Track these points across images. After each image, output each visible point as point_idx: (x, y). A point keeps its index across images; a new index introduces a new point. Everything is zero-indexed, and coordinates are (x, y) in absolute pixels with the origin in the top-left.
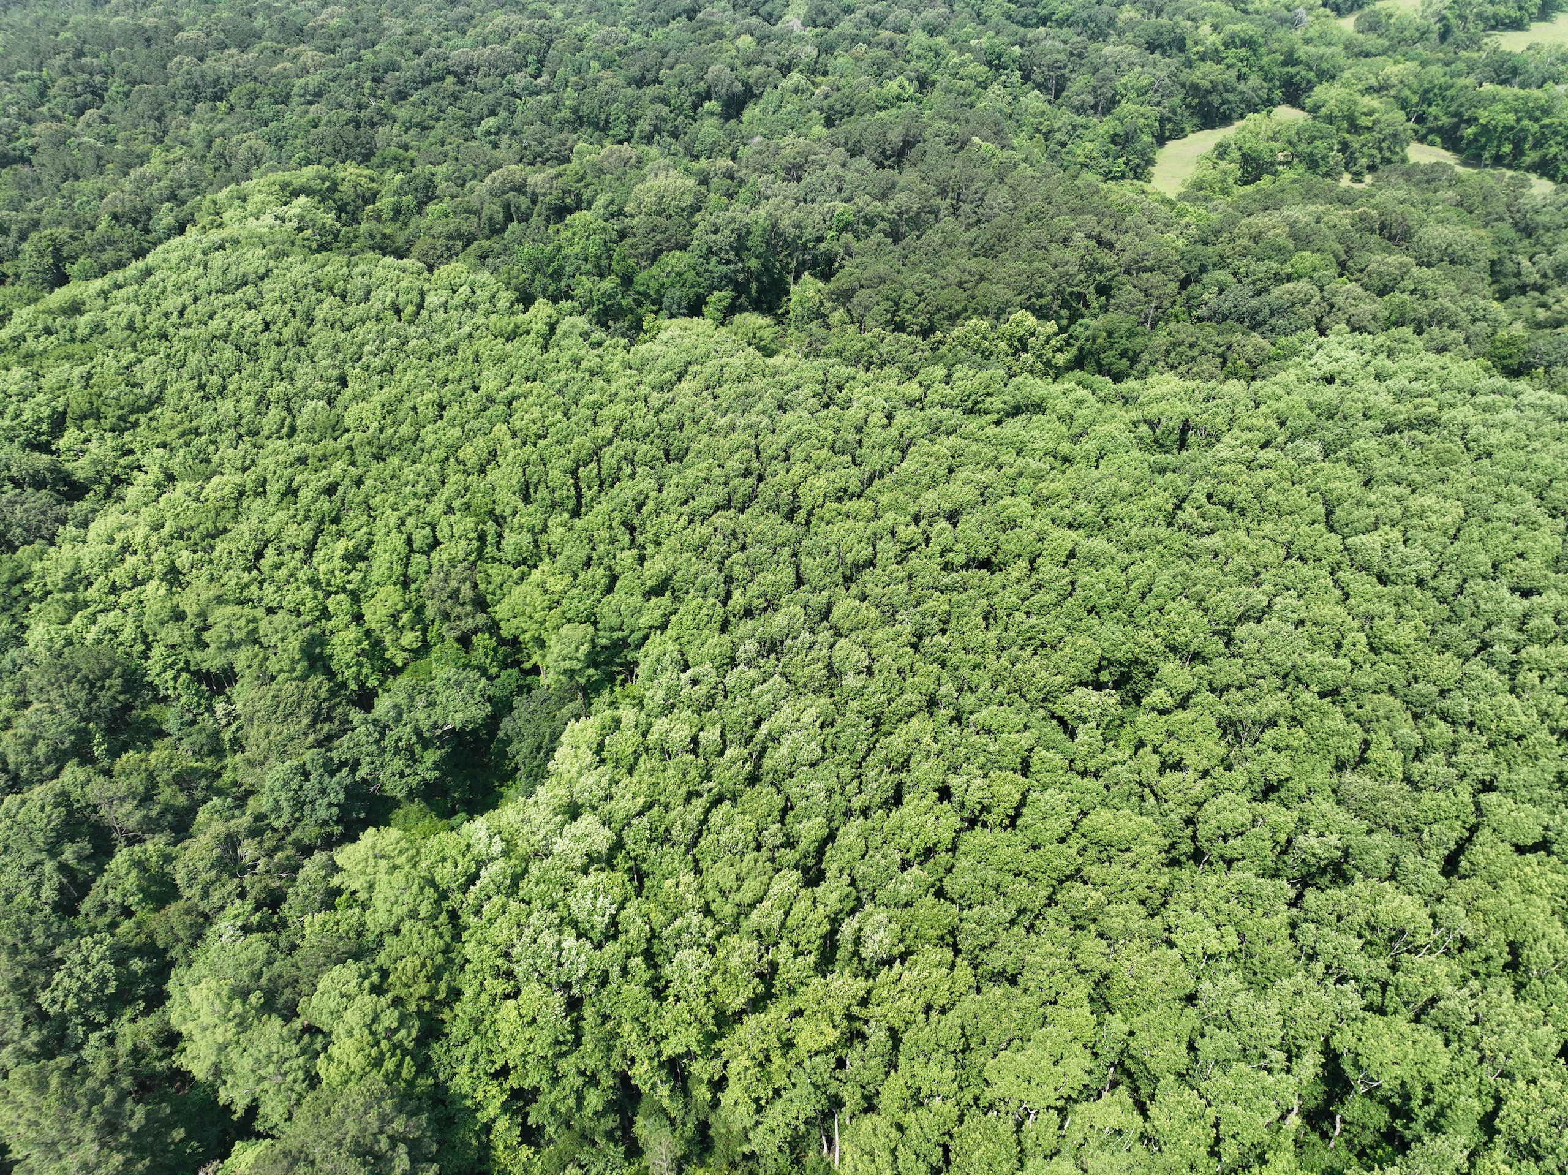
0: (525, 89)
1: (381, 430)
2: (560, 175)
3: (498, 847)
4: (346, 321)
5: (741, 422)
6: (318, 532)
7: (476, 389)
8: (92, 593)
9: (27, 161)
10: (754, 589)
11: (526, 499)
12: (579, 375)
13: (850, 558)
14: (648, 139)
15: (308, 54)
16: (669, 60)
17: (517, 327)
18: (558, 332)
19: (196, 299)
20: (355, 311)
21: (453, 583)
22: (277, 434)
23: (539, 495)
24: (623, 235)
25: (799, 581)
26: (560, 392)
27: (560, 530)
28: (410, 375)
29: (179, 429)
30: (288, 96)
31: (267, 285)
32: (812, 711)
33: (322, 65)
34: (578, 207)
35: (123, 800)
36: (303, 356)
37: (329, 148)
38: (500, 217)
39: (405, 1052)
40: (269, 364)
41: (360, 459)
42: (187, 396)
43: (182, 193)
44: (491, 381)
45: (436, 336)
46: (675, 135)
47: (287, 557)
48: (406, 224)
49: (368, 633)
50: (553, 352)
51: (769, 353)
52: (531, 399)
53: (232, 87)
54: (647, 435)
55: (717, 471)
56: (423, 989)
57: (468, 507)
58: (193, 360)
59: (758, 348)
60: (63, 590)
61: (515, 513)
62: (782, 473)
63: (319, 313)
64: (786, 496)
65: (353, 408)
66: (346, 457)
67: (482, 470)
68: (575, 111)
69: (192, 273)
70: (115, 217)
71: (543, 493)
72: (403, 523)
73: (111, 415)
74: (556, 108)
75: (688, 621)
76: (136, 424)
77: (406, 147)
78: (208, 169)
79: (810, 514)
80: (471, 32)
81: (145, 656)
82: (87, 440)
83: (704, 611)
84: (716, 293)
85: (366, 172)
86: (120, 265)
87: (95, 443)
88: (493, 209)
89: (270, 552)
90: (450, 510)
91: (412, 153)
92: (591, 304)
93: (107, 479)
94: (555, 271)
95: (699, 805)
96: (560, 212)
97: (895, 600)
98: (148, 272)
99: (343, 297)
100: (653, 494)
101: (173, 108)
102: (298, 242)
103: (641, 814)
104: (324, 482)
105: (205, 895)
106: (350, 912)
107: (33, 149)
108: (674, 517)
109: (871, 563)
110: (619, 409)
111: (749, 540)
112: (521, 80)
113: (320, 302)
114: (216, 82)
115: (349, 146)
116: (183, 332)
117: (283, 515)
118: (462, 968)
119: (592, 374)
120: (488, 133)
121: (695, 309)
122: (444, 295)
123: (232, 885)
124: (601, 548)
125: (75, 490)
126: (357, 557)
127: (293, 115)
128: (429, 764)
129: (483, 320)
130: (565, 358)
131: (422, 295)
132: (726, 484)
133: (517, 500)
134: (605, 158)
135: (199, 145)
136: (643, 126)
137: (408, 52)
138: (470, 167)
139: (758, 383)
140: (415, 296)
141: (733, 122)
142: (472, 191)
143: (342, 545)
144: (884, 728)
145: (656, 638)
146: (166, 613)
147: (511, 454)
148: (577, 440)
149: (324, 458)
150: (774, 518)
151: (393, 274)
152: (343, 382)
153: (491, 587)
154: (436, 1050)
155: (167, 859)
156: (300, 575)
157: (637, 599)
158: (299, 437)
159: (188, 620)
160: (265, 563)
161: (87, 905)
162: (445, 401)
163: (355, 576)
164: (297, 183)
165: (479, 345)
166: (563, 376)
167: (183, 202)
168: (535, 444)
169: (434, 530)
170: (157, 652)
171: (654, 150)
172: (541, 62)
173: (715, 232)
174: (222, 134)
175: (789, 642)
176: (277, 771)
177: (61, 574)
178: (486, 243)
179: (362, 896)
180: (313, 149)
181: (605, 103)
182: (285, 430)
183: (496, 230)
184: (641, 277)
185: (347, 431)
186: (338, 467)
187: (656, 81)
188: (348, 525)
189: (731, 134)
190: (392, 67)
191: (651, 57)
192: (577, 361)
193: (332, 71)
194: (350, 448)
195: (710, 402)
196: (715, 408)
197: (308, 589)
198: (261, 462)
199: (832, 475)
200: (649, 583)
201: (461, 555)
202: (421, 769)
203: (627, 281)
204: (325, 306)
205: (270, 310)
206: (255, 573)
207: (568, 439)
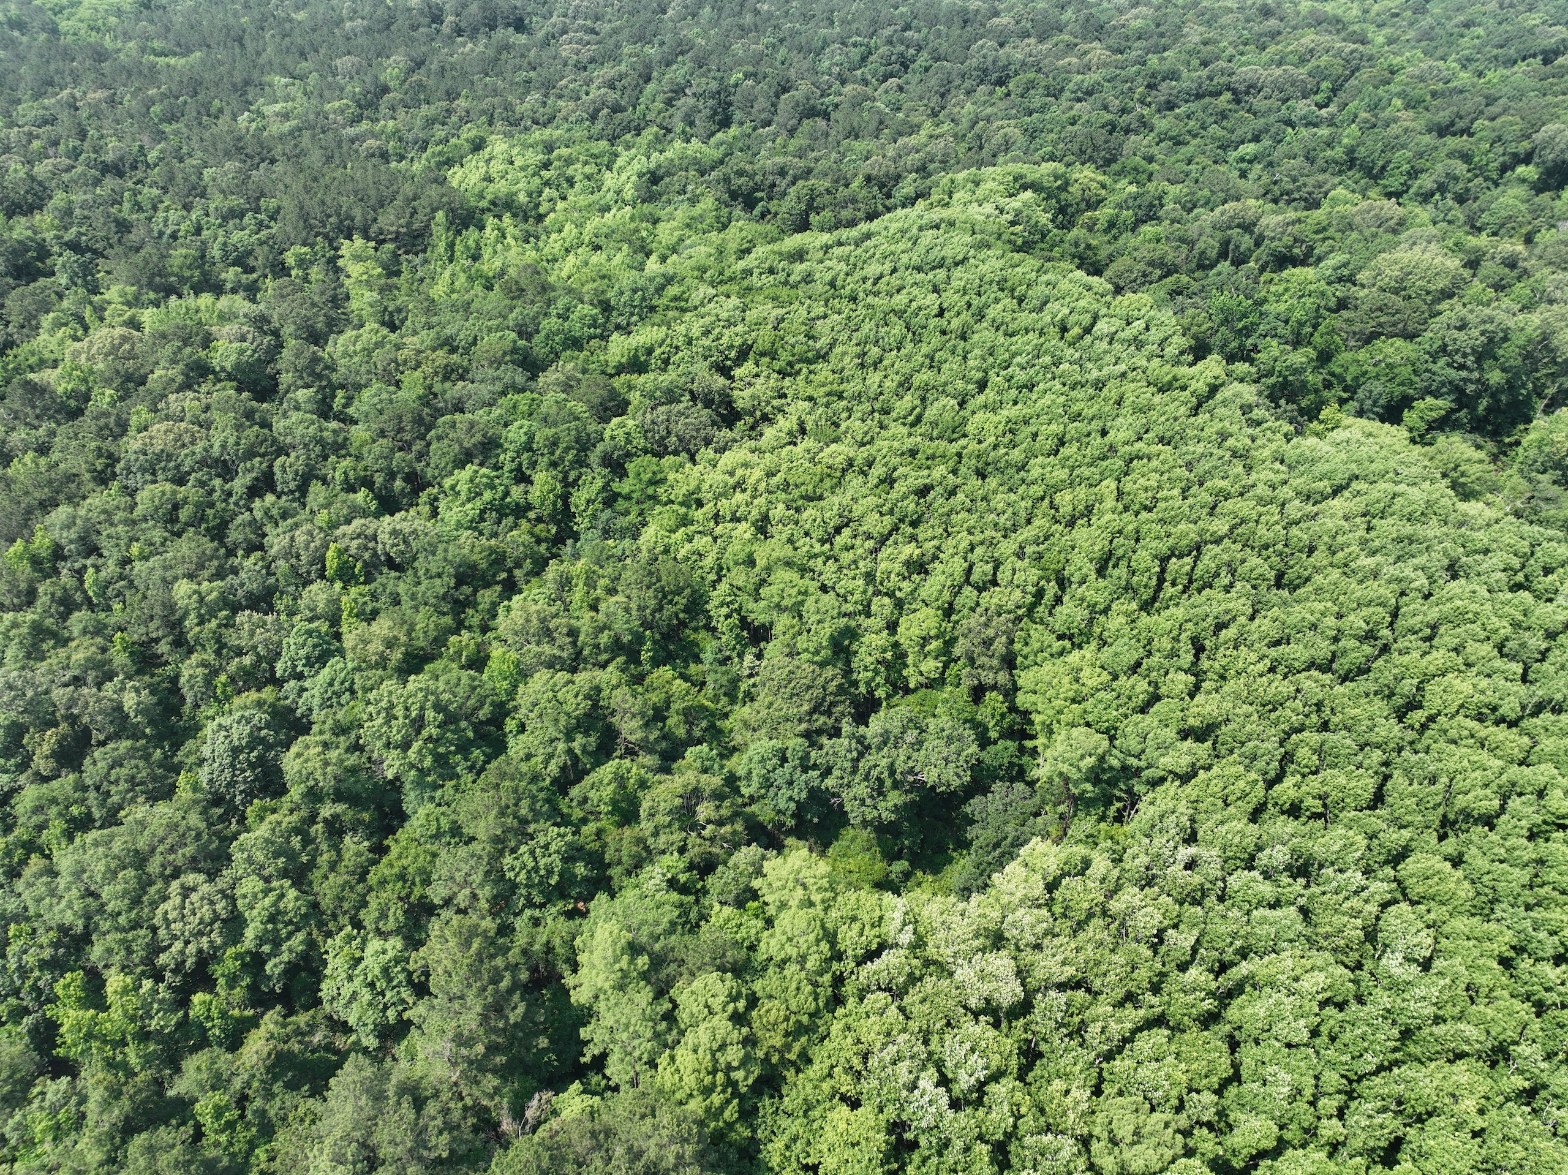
0: (1304, 118)
1: (995, 447)
2: (1299, 221)
3: (906, 937)
4: (1012, 327)
5: (1389, 571)
6: (896, 529)
7: (1104, 433)
8: (698, 514)
9: (826, 116)
10: (1314, 784)
11: (1101, 572)
12: (1221, 452)
13: (1461, 802)
14: (1425, 197)
15: (1097, 51)
16: (1494, 109)
17: (1175, 379)
18: (1219, 396)
19: (894, 270)
20: (1026, 318)
21: (991, 632)
22: (902, 420)
23: (1116, 572)
24: (1342, 304)
25: (1378, 799)
26: (1189, 466)
27: (1122, 619)
28: (1046, 400)
29: (827, 389)
30: (1062, 90)
31: (958, 272)
32: (1320, 978)
33: (1105, 65)
34: (1302, 262)
35: (634, 716)
36: (959, 351)
37: (1075, 148)
38: (1213, 254)
39: (736, 1094)
40: (925, 349)
41: (963, 470)
42: (847, 359)
43: (931, 167)
44: (1121, 431)
45: (1090, 365)
46: (1461, 199)
47: (858, 542)
48: (1116, 238)
49: (896, 645)
50: (1202, 418)
51: (1466, 494)
52: (1155, 463)
53: (1016, 73)
54: (1266, 547)
55: (1331, 621)
56: (778, 1041)
57: (1040, 556)
58: (867, 327)
59: (1454, 486)
60: (682, 504)
61: (1083, 582)
62: (1416, 654)
63: (991, 313)
64: (1408, 686)
65: (980, 416)
66: (951, 464)
67: (1071, 524)
68: (1351, 151)
69: (901, 246)
70: (868, 179)
71: (1122, 571)
72: (972, 550)
73: (784, 356)
74: (1329, 145)
75: (1216, 787)
76: (798, 373)
77: (1150, 159)
78: (962, 148)
79: (1432, 719)
80: (1272, 49)
81: (714, 585)
82: (757, 375)
83: (1241, 784)
84: (1429, 400)
85: (1100, 178)
86: (852, 223)
87: (761, 380)
88: (1210, 244)
89: (846, 532)
90: (1020, 555)
91: (1154, 166)
92: (1270, 373)
93: (758, 414)
94: (1245, 328)
95: (1133, 1016)
96: (1283, 261)
97: (1501, 886)
98: (868, 236)
99: (1020, 301)
100: (1242, 620)
101: (958, 87)
102: (1005, 237)
103: (1062, 987)
104: (920, 482)
105: (656, 834)
106: (754, 922)
107: (837, 106)
108: (1253, 657)
109: (1489, 821)
110: (1245, 507)
111: (1335, 720)
112: (1302, 107)
113: (997, 301)
114: (1005, 67)
115: (1095, 148)
116: (870, 299)
117: (872, 501)
118: (823, 1039)
119: (1235, 454)
120: (1242, 160)
121: (1392, 414)
122: (1117, 323)
123: (678, 836)
124: (1156, 659)
125: (729, 416)
126: (919, 567)
127: (1058, 111)
128: (890, 804)
129: (1144, 363)
130: (1211, 430)
131: (1095, 318)
132: (1336, 640)
133: (1090, 569)
134: (1360, 212)
135: (965, 123)
136: (1426, 182)
137: (1195, 62)
138: (1206, 192)
139: (1432, 530)
140: (1086, 319)
141: (1546, 196)
142: (1197, 219)
143: (909, 551)
144: (1412, 1048)
145: (1171, 787)
146: (742, 556)
147: (1108, 516)
148: (1182, 526)
149: (932, 457)
150: (1379, 706)
151: (1076, 290)
152: (982, 385)
153: (1026, 650)
154: (766, 1104)
155: (643, 784)
156: (861, 564)
157: (1170, 733)
158: (920, 429)
159: (757, 569)
160: (840, 540)
161: (575, 792)
162: (1068, 437)
163: (906, 586)
164: (1030, 178)
165: (1128, 387)
166: (1200, 449)
167: (930, 175)
168: (1137, 514)
169: (996, 569)
170: (723, 587)
171: (1424, 214)
172: (1334, 91)
173: (1460, 329)
174: (988, 119)
175: (1329, 872)
176: (761, 746)
177: (684, 491)
178: (1185, 279)
179: (771, 910)
180: (1061, 146)
181: (1390, 147)
182: (911, 418)
183: (1204, 265)
184: (1345, 357)
185: (965, 436)
186: (939, 471)
187: (1467, 132)
188: (922, 532)
189: (1537, 212)
190: (1173, 75)
191: (1470, 104)
192: (1224, 436)
193: (1112, 71)
194: (959, 455)
195: (1361, 532)
196: (1363, 542)
197: (860, 582)
198: (878, 443)
199: (1484, 683)
200: (1191, 721)
201: (1011, 606)
202: (881, 805)
203: (1325, 357)
204: (1000, 306)
205: (950, 298)
206: (827, 546)
207: (1175, 521)
